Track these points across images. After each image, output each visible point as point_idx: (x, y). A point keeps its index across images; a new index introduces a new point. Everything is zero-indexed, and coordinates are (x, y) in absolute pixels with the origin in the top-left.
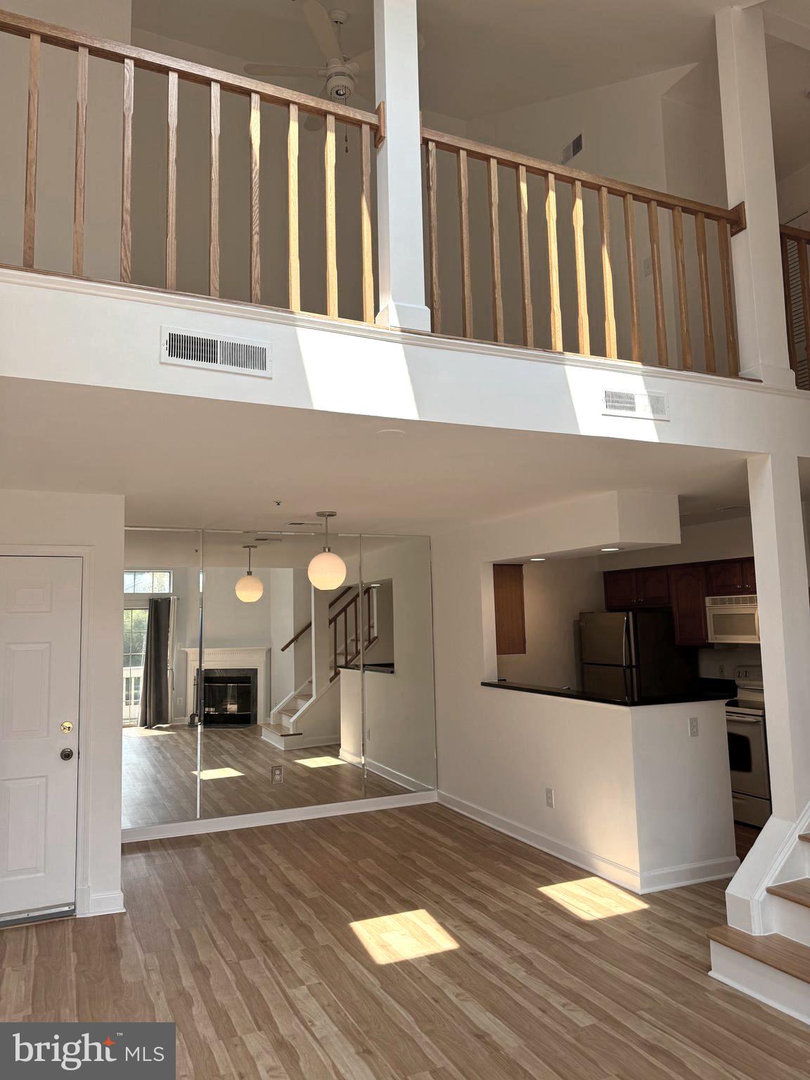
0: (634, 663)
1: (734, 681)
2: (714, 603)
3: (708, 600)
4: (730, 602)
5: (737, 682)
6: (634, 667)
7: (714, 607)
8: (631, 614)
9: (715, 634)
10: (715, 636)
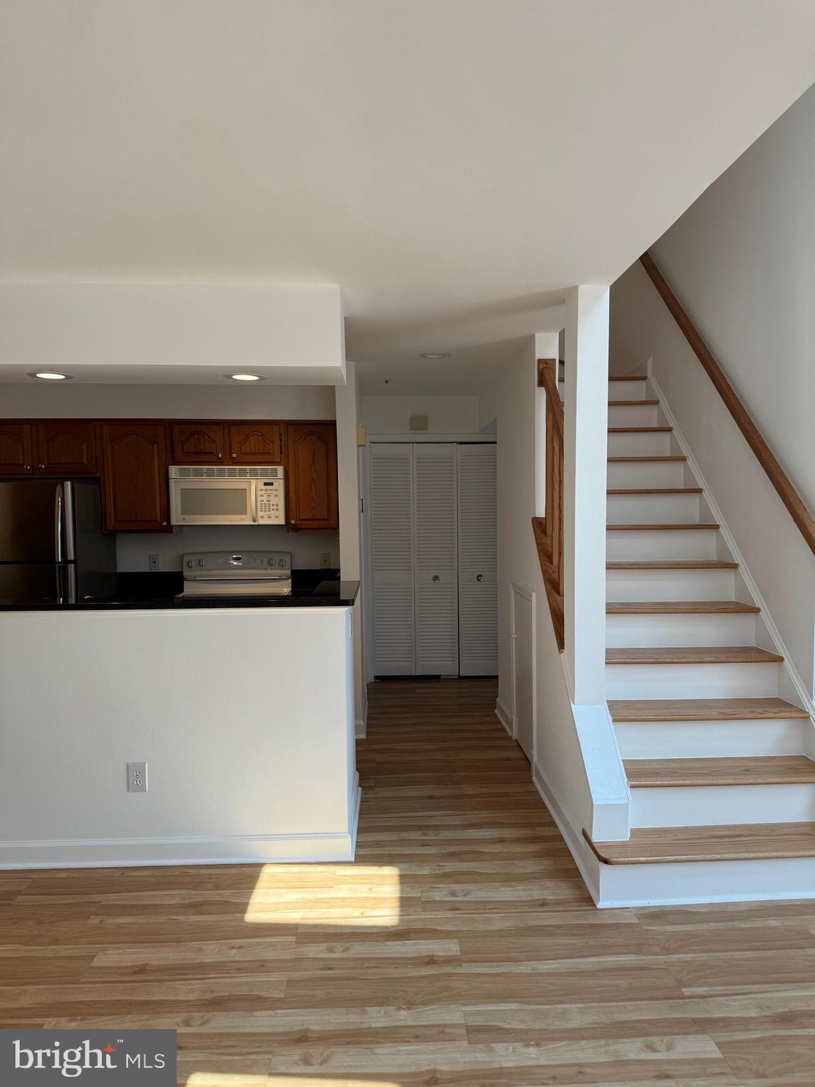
0: (71, 556)
1: (182, 572)
2: (183, 473)
3: (174, 471)
4: (210, 473)
5: (185, 574)
6: (71, 562)
7: (181, 479)
8: (68, 485)
9: (182, 514)
10: (184, 516)
